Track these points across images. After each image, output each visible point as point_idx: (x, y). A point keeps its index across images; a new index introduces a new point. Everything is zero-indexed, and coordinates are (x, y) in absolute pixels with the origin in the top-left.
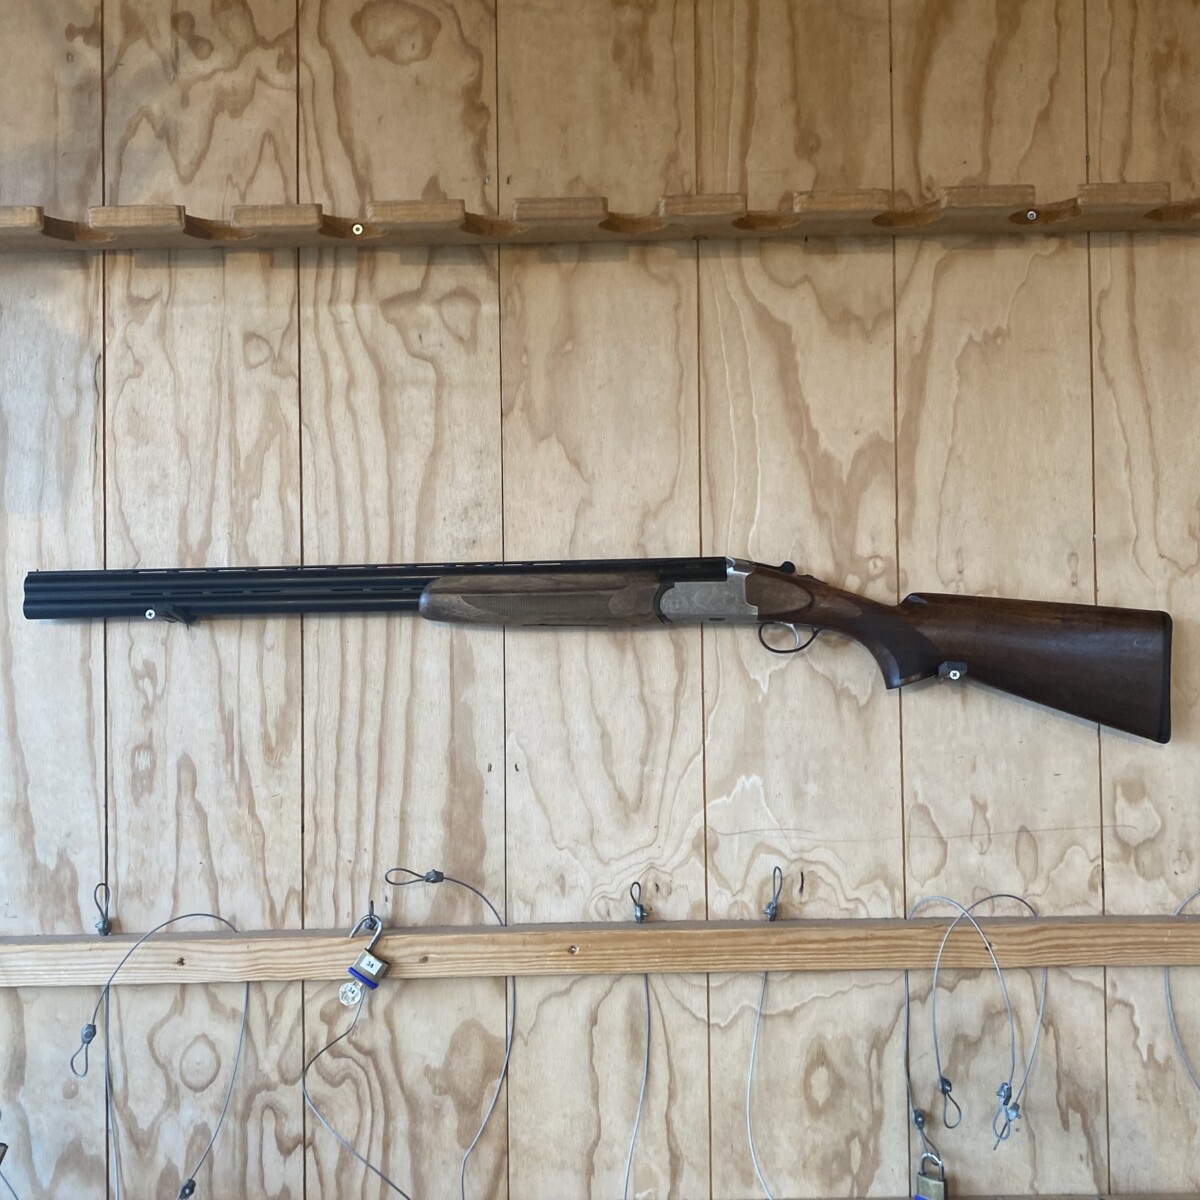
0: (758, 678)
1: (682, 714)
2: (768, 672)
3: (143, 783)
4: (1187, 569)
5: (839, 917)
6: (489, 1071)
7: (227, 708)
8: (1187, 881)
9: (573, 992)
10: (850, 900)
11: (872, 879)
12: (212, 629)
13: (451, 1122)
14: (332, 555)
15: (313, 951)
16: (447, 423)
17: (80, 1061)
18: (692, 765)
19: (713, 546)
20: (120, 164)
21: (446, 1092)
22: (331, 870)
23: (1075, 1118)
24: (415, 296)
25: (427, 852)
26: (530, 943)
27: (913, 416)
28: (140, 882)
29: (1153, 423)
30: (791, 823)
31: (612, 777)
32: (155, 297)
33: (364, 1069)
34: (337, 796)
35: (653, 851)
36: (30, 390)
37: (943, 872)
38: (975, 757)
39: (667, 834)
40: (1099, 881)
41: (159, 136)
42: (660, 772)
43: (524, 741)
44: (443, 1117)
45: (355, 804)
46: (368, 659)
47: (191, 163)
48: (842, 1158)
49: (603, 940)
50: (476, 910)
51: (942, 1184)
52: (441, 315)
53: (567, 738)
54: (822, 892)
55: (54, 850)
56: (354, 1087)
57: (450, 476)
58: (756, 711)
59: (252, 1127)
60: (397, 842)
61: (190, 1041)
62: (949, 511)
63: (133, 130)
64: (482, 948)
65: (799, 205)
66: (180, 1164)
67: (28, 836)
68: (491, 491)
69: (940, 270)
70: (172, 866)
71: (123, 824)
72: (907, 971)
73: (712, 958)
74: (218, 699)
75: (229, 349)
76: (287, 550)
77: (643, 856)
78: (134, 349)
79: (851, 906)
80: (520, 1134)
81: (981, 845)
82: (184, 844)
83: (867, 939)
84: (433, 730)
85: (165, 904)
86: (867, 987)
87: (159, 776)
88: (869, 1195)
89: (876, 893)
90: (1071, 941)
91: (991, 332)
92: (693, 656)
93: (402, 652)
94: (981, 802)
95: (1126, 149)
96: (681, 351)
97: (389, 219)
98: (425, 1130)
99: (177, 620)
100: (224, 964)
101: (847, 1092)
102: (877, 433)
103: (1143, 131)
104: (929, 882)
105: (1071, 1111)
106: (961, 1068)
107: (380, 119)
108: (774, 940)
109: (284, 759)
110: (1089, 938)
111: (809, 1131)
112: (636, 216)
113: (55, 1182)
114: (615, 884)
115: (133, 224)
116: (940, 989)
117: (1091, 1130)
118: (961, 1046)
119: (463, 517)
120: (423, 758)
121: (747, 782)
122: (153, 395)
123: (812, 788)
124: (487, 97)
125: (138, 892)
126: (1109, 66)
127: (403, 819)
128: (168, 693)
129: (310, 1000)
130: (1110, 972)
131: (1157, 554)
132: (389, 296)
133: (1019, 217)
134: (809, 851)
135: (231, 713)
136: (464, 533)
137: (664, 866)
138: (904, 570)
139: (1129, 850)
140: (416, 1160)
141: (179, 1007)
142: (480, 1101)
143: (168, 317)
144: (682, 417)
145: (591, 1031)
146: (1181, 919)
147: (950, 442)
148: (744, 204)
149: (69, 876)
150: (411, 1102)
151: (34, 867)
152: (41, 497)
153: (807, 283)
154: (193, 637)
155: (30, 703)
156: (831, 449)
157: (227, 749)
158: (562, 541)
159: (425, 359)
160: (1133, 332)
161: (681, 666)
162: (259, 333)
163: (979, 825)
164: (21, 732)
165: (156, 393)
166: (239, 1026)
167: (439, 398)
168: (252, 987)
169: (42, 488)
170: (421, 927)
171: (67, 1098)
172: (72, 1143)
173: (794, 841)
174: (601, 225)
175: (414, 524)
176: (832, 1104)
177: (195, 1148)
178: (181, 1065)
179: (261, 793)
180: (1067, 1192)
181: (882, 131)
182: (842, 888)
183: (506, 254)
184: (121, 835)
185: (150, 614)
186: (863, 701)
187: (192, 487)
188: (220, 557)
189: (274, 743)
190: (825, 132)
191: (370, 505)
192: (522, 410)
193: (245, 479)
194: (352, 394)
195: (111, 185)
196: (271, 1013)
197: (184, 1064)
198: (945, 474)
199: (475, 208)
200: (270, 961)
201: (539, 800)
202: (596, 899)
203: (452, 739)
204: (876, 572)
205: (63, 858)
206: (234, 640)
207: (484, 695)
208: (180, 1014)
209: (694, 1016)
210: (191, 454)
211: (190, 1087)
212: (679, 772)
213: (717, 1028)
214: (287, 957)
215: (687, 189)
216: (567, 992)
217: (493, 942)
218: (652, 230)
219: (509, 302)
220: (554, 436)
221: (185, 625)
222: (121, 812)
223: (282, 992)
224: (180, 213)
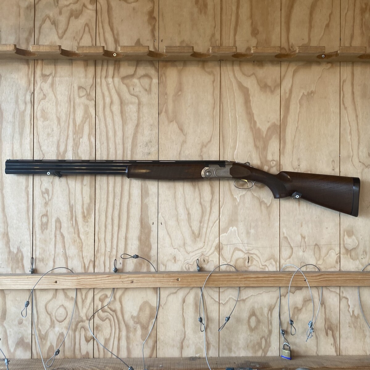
0: (236, 197)
1: (213, 208)
2: (239, 196)
3: (44, 226)
4: (368, 166)
5: (260, 271)
6: (151, 317)
7: (71, 204)
8: (365, 261)
9: (178, 293)
10: (263, 265)
11: (270, 259)
12: (67, 179)
13: (139, 332)
14: (105, 156)
15: (98, 279)
16: (141, 116)
17: (24, 313)
18: (215, 223)
19: (223, 156)
20: (40, 32)
21: (138, 323)
22: (103, 254)
23: (330, 332)
24: (132, 76)
25: (133, 249)
26: (165, 277)
27: (286, 117)
28: (43, 258)
29: (358, 121)
30: (246, 242)
31: (191, 227)
32: (51, 74)
33: (112, 316)
34: (105, 232)
35: (203, 250)
36: (10, 103)
37: (291, 257)
38: (302, 223)
39: (207, 245)
40: (339, 261)
41: (52, 24)
42: (205, 225)
43: (164, 215)
44: (137, 331)
45: (111, 233)
46: (116, 189)
47: (62, 33)
48: (259, 344)
49: (188, 276)
50: (148, 267)
51: (290, 352)
52: (140, 83)
53: (177, 214)
54: (255, 263)
55: (16, 247)
56: (109, 322)
57: (142, 133)
58: (236, 207)
59: (77, 333)
60: (123, 245)
61: (58, 307)
62: (296, 147)
63: (44, 21)
64: (150, 279)
65: (253, 51)
66: (55, 345)
67: (8, 243)
68: (155, 138)
69: (295, 72)
70: (53, 253)
71: (38, 239)
72: (280, 287)
73: (221, 282)
74: (68, 201)
75: (74, 91)
76: (91, 155)
77: (200, 251)
78: (43, 90)
79: (263, 267)
80: (161, 336)
81: (304, 249)
82: (57, 246)
83: (268, 277)
84: (136, 211)
85: (51, 264)
86: (267, 292)
87: (49, 224)
88: (267, 355)
89: (271, 263)
90: (330, 279)
91: (310, 92)
92: (216, 190)
93: (126, 187)
94: (303, 236)
95: (352, 37)
96: (215, 95)
97: (125, 51)
98: (131, 335)
99: (56, 176)
100: (70, 283)
101: (261, 324)
102: (275, 122)
103: (357, 31)
104: (287, 260)
105: (329, 330)
106: (296, 317)
107: (122, 20)
108: (240, 277)
109: (89, 219)
110: (335, 278)
111: (249, 336)
112: (202, 53)
113: (15, 350)
114: (191, 260)
115: (45, 51)
116: (290, 293)
117: (335, 337)
118: (296, 310)
119: (146, 146)
120: (132, 220)
121: (233, 229)
122: (49, 105)
123: (252, 231)
124: (156, 14)
125: (42, 260)
126: (348, 11)
127: (126, 239)
128: (53, 199)
129: (96, 294)
130: (341, 288)
131: (358, 161)
132: (124, 76)
133: (319, 57)
134: (251, 250)
135: (73, 205)
136: (146, 151)
137: (206, 254)
138: (282, 165)
139: (348, 251)
140: (128, 343)
141: (55, 296)
142: (148, 326)
143: (54, 81)
144: (215, 116)
145: (183, 305)
146: (364, 273)
147: (297, 126)
148: (236, 50)
149: (21, 256)
150: (127, 326)
151: (10, 252)
152: (13, 137)
153: (254, 75)
154: (61, 181)
155: (9, 201)
156: (261, 127)
157: (71, 216)
158: (176, 154)
159: (135, 96)
160: (353, 93)
161: (213, 193)
162: (83, 87)
163: (303, 243)
164: (6, 210)
165: (50, 104)
166: (73, 302)
167: (139, 108)
168: (78, 290)
169: (14, 134)
170: (130, 272)
171: (20, 324)
172: (21, 338)
173: (246, 247)
174: (191, 55)
175: (131, 147)
176: (256, 328)
177: (59, 340)
178: (55, 314)
179: (81, 230)
180: (327, 354)
181: (278, 29)
182: (261, 262)
183: (161, 63)
184: (38, 243)
185: (48, 173)
186: (268, 205)
187: (61, 134)
188: (69, 157)
189: (86, 215)
190: (260, 29)
191: (117, 141)
192: (165, 113)
193: (78, 132)
194: (112, 106)
195: (37, 39)
196: (84, 299)
197: (56, 314)
198: (295, 135)
199: (152, 49)
200: (84, 282)
201: (168, 233)
202: (185, 264)
203: (142, 214)
204: (273, 165)
205: (19, 249)
206: (73, 182)
207: (152, 201)
208: (55, 298)
209: (215, 300)
210: (61, 124)
211: (58, 321)
212: (211, 225)
213: (221, 304)
214: (89, 281)
215: (217, 45)
216: (176, 293)
217: (154, 277)
218: (207, 57)
219: (161, 79)
220: (175, 121)
221: (58, 177)
222: (37, 236)
223: (87, 292)
224: (60, 48)
